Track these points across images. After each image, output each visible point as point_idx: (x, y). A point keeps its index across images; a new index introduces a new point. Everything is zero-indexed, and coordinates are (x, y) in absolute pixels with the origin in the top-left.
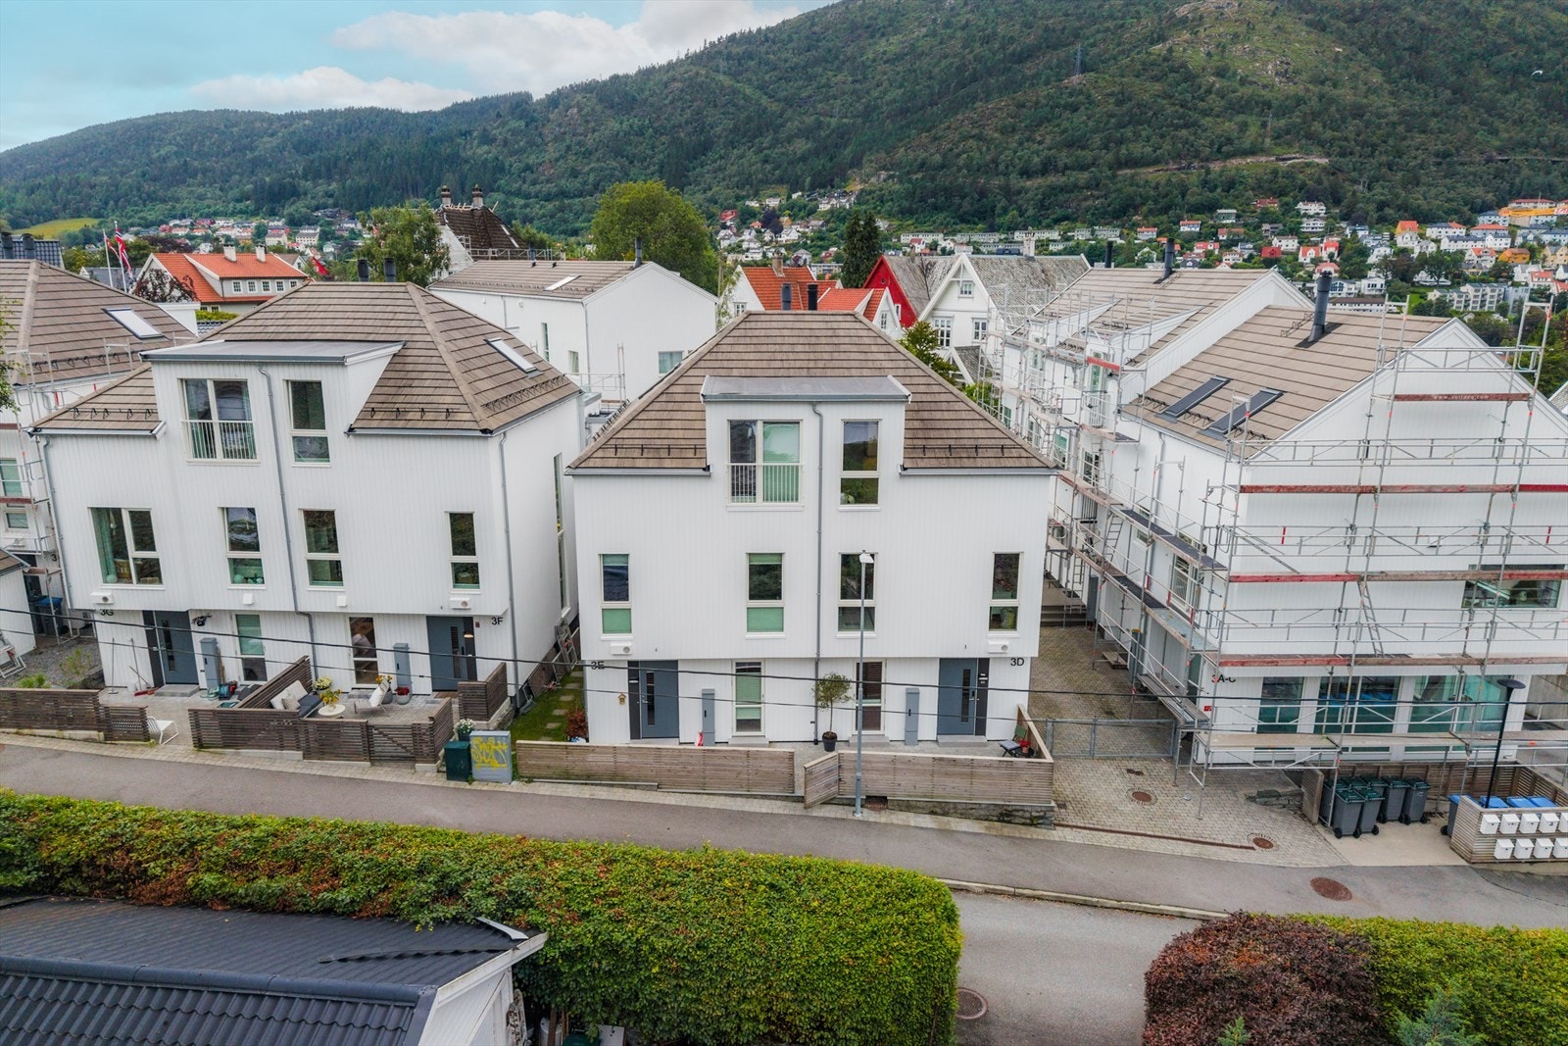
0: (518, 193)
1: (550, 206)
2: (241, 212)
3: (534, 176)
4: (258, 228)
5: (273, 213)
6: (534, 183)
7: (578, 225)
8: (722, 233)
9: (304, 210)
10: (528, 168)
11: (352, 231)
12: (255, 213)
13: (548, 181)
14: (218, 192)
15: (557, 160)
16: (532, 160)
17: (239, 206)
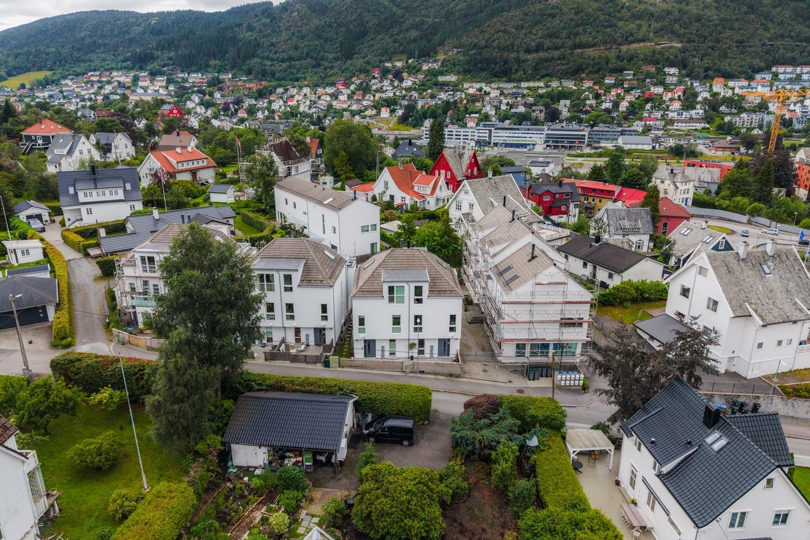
0: (268, 58)
1: (284, 65)
2: (125, 68)
3: (276, 49)
4: (134, 76)
5: (141, 69)
6: (276, 53)
7: (299, 76)
8: (373, 81)
9: (157, 67)
10: (272, 45)
11: (183, 78)
12: (132, 68)
13: (283, 52)
14: (112, 56)
15: (287, 40)
16: (274, 40)
17: (124, 65)
